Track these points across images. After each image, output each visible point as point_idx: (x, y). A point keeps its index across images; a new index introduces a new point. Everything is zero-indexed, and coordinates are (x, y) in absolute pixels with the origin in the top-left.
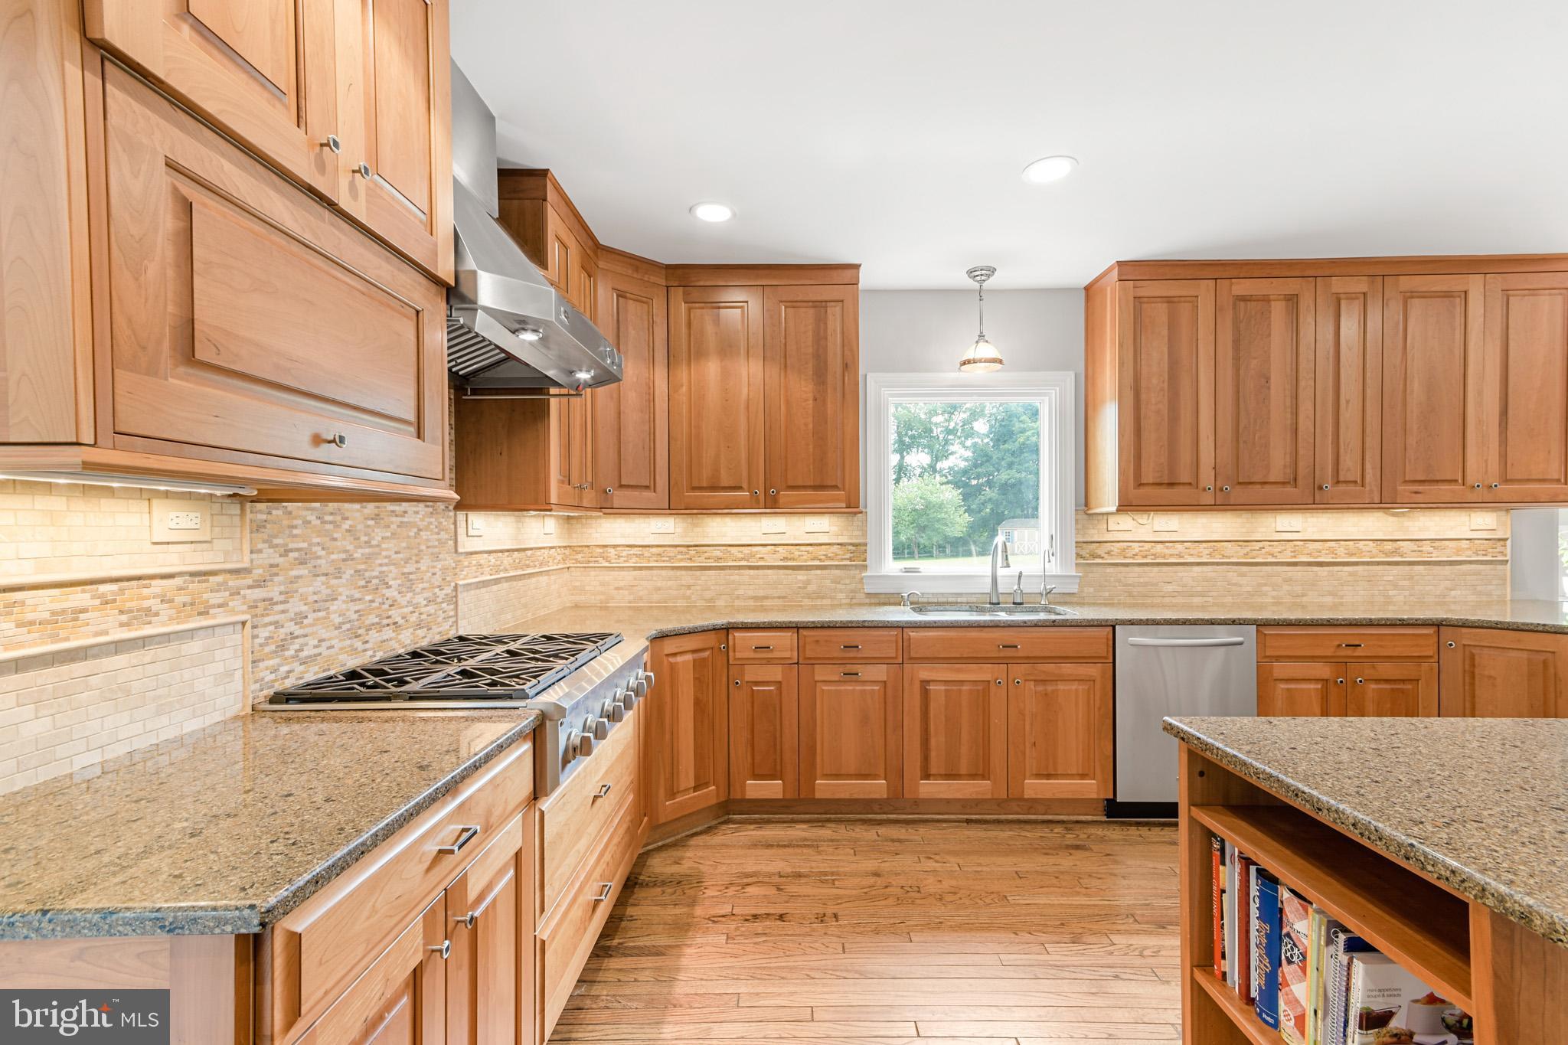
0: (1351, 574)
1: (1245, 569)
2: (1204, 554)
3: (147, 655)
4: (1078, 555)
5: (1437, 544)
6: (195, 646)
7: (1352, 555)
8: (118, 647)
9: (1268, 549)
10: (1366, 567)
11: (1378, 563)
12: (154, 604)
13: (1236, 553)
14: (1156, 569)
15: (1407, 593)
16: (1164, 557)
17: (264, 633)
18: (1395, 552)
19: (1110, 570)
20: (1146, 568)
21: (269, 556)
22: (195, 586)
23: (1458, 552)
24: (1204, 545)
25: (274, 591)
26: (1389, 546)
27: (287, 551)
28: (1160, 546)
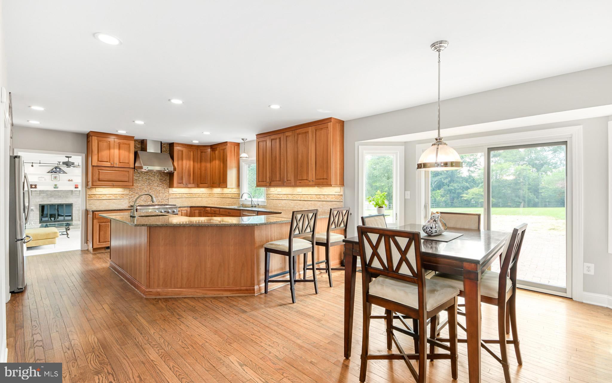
0: (311, 203)
1: (292, 201)
2: (285, 197)
3: (117, 200)
4: (267, 197)
5: (328, 196)
6: (122, 200)
7: (311, 198)
8: (114, 199)
9: (296, 196)
10: (314, 202)
11: (316, 201)
12: (118, 196)
13: (291, 197)
14: (278, 200)
15: (322, 209)
16: (279, 198)
17: (131, 200)
18: (319, 198)
19: (271, 200)
20: (276, 200)
21: (132, 193)
22: (122, 195)
23: (332, 198)
24: (285, 195)
25: (132, 196)
26: (318, 196)
27: (134, 193)
28: (278, 195)
